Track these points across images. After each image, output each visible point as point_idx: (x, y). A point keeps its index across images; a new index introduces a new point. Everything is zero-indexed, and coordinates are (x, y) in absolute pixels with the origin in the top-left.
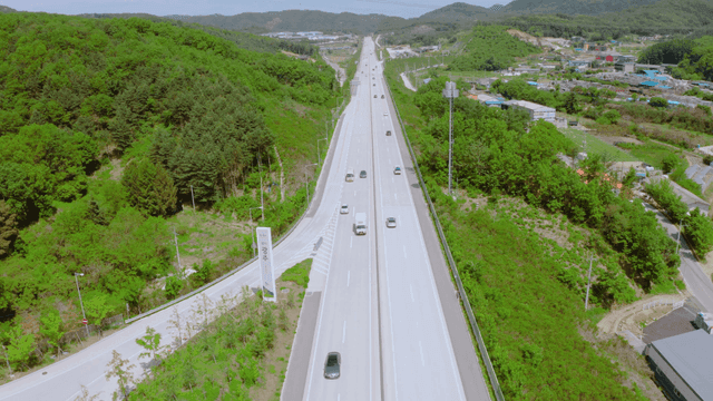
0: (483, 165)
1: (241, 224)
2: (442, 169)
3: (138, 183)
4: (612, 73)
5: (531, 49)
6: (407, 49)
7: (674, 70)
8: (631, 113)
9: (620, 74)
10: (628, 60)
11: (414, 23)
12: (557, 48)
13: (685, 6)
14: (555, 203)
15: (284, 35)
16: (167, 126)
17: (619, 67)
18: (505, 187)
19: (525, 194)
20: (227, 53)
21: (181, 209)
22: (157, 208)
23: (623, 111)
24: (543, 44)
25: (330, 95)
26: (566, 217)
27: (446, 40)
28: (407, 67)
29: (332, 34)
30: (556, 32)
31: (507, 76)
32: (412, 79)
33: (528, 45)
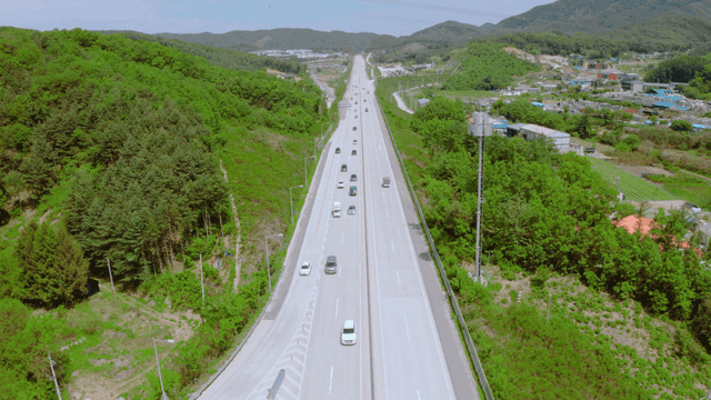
0: (523, 231)
1: (176, 317)
2: (463, 235)
3: (33, 256)
4: (620, 93)
5: (529, 66)
6: (399, 67)
7: (685, 89)
8: (653, 139)
9: (628, 93)
10: (634, 78)
11: (406, 41)
12: (556, 66)
13: (682, 22)
14: (626, 287)
15: (272, 53)
16: (94, 166)
17: (627, 86)
18: (553, 261)
19: (581, 270)
20: (189, 71)
21: (98, 290)
22: (58, 291)
23: (644, 136)
24: (542, 62)
25: (315, 118)
26: (639, 304)
27: (439, 59)
28: (400, 86)
29: (321, 53)
30: (554, 49)
31: (508, 95)
32: (406, 99)
33: (526, 63)
